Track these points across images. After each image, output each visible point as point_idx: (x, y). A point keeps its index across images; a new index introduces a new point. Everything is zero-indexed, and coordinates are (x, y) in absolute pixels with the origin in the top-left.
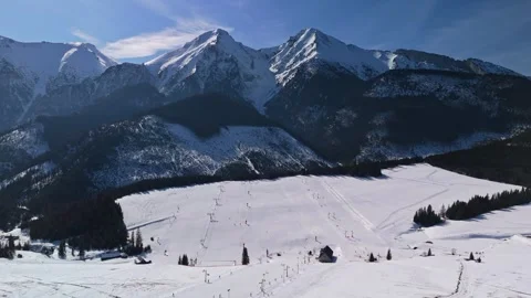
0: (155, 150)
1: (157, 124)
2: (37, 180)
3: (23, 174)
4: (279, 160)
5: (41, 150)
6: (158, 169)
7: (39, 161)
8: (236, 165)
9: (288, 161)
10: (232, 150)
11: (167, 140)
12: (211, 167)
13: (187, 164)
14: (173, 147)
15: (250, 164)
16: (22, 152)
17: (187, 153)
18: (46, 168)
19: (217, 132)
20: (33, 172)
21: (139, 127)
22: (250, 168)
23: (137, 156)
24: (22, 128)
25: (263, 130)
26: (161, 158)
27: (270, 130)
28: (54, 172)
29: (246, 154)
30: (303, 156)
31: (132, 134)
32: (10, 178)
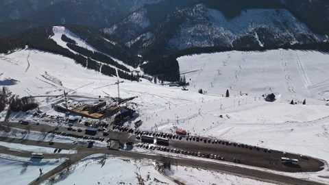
0: (199, 27)
1: (203, 10)
2: (145, 42)
3: (139, 38)
4: (278, 34)
5: (146, 24)
6: (201, 39)
7: (145, 31)
8: (247, 37)
9: (285, 34)
10: (246, 27)
11: (208, 20)
12: (231, 38)
13: (217, 36)
14: (210, 25)
15: (256, 36)
16: (138, 25)
17: (217, 29)
18: (148, 35)
19: (239, 14)
20: (143, 37)
21: (193, 12)
22: (255, 39)
23: (191, 31)
24: (137, 11)
25: (271, 11)
26: (203, 32)
27: (277, 11)
28: (151, 38)
29: (255, 30)
30: (297, 31)
31: (189, 17)
32: (134, 39)
